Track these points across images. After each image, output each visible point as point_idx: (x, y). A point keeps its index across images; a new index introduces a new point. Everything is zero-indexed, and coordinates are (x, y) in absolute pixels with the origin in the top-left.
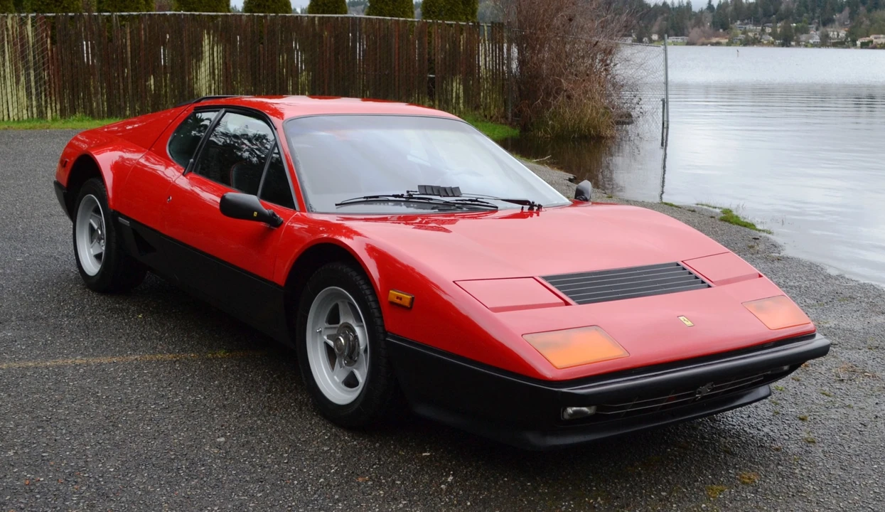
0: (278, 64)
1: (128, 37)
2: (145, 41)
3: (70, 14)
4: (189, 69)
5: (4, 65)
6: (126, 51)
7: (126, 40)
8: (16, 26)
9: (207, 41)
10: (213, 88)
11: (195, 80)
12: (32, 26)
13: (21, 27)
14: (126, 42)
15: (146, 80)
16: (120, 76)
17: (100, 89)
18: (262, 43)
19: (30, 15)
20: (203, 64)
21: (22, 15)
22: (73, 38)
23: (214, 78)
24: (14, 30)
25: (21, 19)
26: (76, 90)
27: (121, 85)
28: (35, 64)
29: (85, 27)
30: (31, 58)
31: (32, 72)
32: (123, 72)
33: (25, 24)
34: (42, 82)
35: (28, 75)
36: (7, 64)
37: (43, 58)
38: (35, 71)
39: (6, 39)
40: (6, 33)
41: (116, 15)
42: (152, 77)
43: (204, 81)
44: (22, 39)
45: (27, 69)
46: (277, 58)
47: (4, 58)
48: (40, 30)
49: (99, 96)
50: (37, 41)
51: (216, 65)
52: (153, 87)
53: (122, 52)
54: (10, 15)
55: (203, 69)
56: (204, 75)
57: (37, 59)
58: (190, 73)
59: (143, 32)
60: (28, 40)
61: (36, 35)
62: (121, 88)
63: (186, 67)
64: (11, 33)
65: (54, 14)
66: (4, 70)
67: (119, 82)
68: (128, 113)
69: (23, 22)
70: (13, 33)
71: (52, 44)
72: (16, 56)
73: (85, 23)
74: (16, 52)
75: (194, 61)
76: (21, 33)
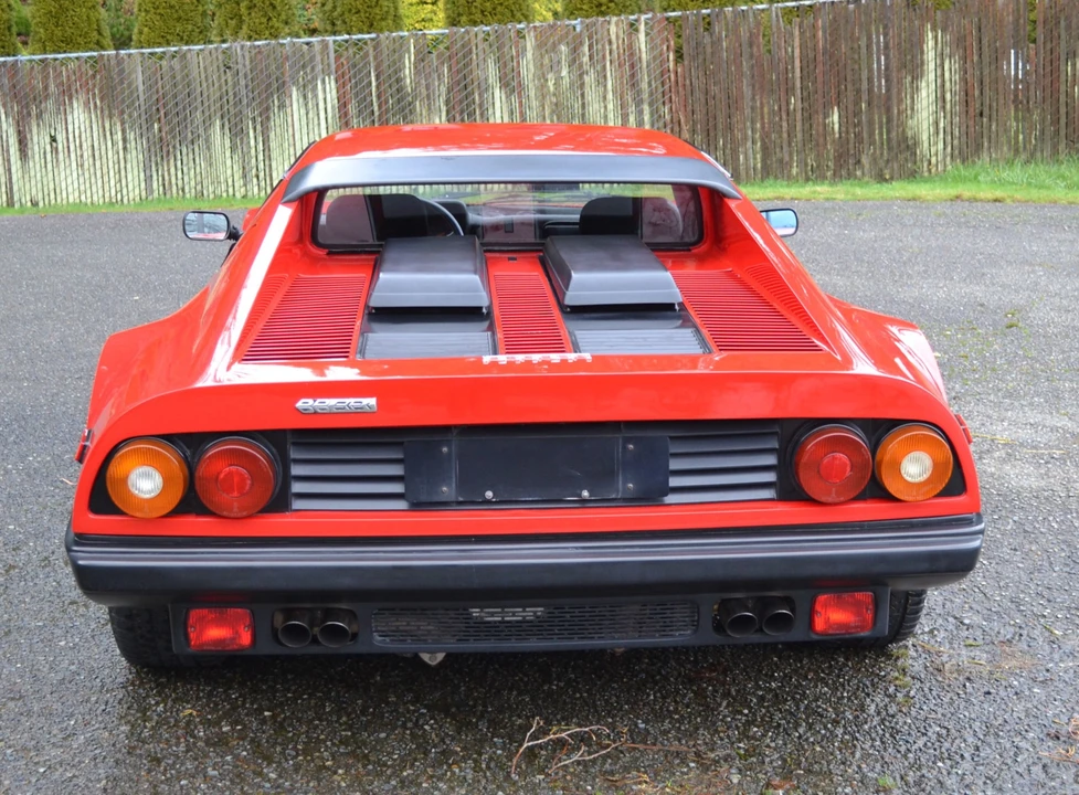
0: (1063, 78)
1: (797, 42)
2: (824, 48)
3: (704, 11)
4: (899, 93)
5: (605, 98)
6: (793, 68)
7: (793, 47)
8: (622, 36)
9: (931, 43)
10: (942, 125)
11: (909, 112)
12: (647, 34)
13: (630, 35)
14: (793, 52)
15: (826, 116)
16: (784, 108)
17: (750, 132)
18: (1034, 41)
19: (643, 17)
20: (924, 84)
21: (632, 17)
22: (709, 50)
23: (944, 108)
24: (620, 42)
25: (632, 25)
26: (712, 134)
27: (785, 124)
28: (651, 94)
29: (727, 30)
30: (644, 85)
31: (646, 108)
32: (788, 103)
33: (637, 30)
34: (661, 124)
35: (641, 112)
36: (610, 96)
37: (663, 84)
38: (651, 105)
39: (608, 57)
40: (607, 47)
41: (776, 8)
42: (836, 109)
43: (925, 114)
44: (632, 55)
45: (639, 103)
46: (1062, 68)
47: (605, 86)
48: (658, 41)
49: (749, 144)
50: (655, 58)
51: (948, 84)
52: (836, 127)
53: (787, 68)
54: (614, 19)
55: (924, 93)
56: (925, 103)
57: (654, 86)
58: (900, 101)
59: (820, 33)
60: (640, 58)
61: (652, 48)
62: (784, 129)
63: (894, 91)
64: (615, 47)
65: (680, 13)
66: (606, 107)
67: (781, 119)
68: (794, 171)
69: (633, 26)
70: (618, 48)
71: (676, 62)
72: (622, 83)
73: (727, 25)
74: (622, 77)
75: (909, 78)
76: (630, 46)
